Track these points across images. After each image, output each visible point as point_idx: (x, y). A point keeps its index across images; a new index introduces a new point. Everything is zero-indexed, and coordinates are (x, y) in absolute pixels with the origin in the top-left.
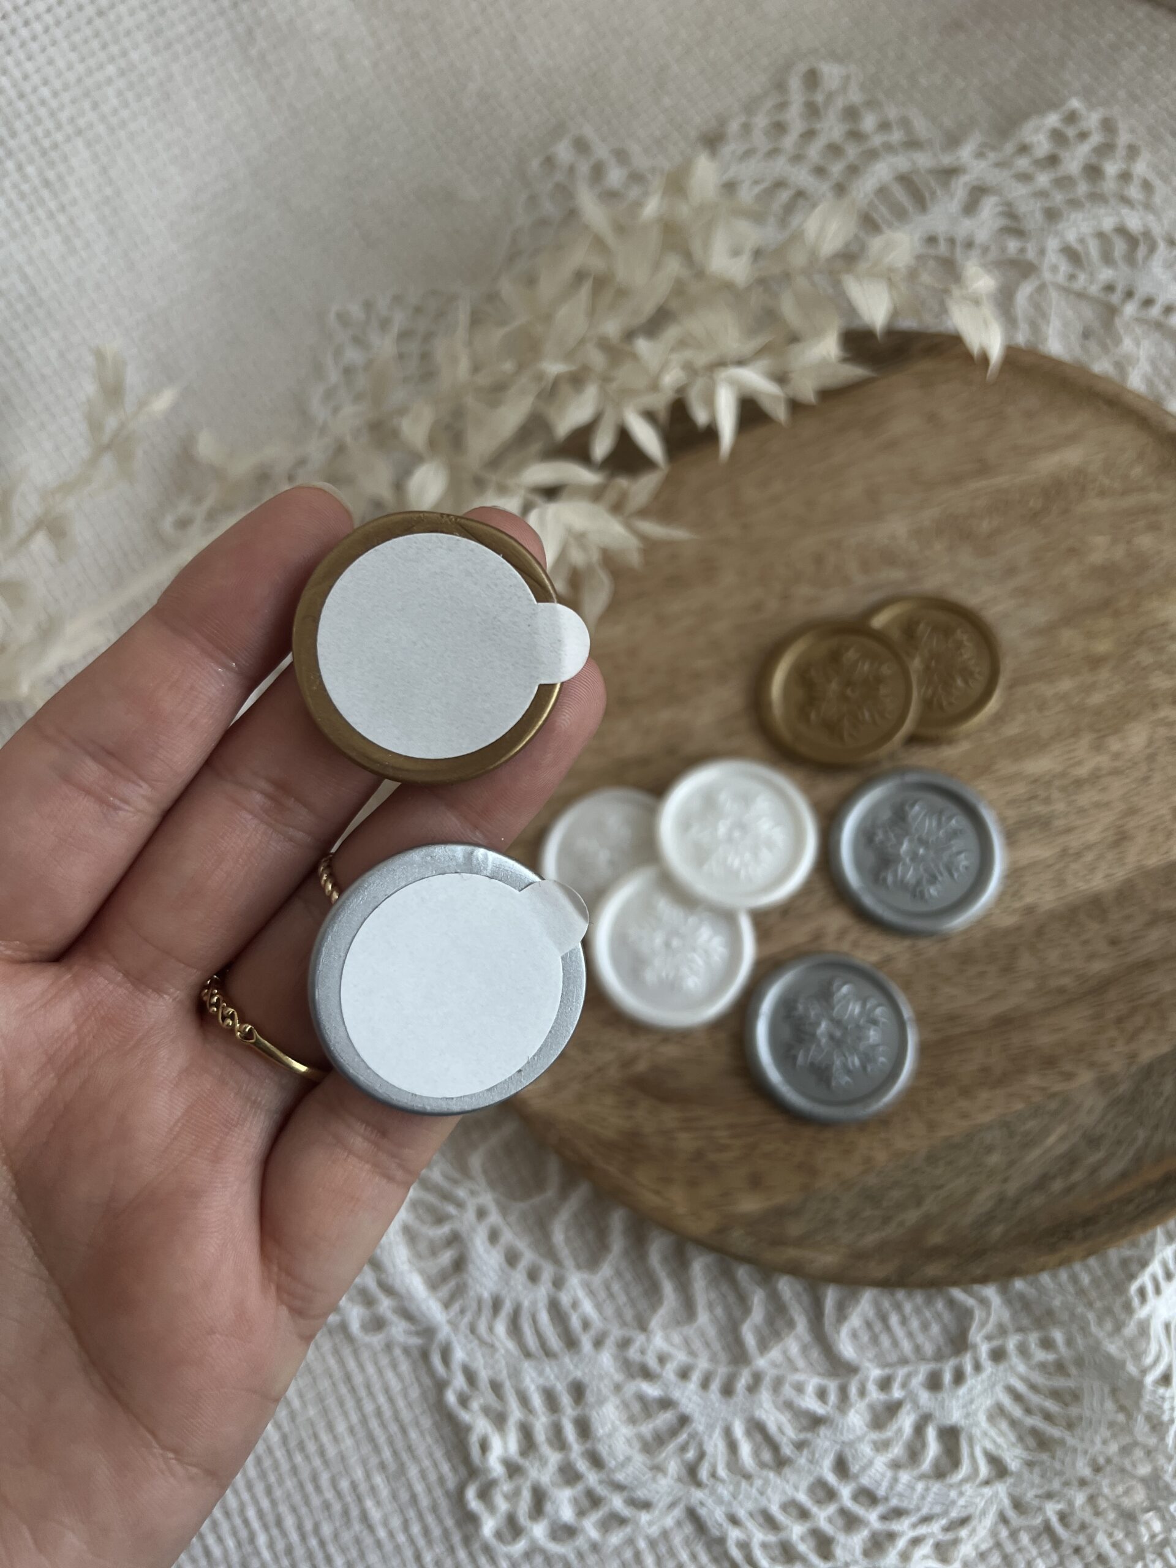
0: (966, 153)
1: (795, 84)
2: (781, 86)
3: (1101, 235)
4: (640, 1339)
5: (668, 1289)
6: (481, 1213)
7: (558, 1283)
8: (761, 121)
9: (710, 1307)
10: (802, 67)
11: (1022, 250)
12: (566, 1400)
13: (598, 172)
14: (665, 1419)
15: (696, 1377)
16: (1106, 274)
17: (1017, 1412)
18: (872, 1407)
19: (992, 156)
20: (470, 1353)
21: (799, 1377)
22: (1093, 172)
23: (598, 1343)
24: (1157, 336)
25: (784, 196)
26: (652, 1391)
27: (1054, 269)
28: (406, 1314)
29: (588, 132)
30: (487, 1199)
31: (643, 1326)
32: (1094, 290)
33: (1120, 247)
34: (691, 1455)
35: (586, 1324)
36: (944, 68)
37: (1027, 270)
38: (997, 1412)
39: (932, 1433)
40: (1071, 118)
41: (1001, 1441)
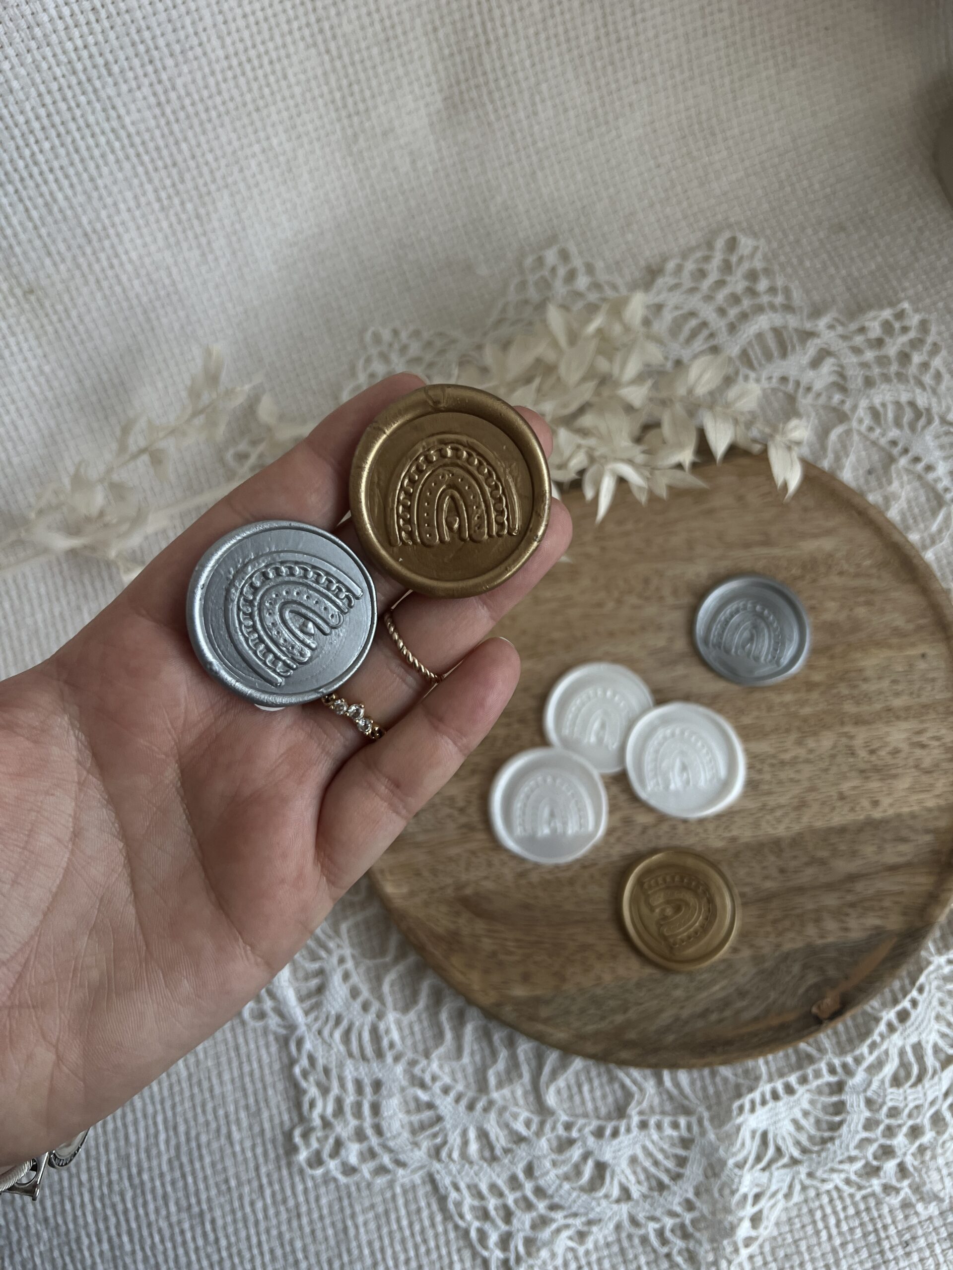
0: (822, 323)
1: (720, 244)
3: (898, 404)
4: (423, 1062)
5: (449, 1035)
6: (342, 961)
7: (380, 1016)
8: (690, 266)
9: (472, 1054)
10: (727, 235)
12: (368, 1090)
13: (571, 276)
14: (426, 1115)
15: (452, 1094)
16: (894, 433)
17: (648, 1164)
18: (559, 1138)
20: (314, 1047)
21: (515, 1109)
22: (904, 357)
23: (397, 1059)
24: (917, 484)
25: (693, 323)
26: (424, 1096)
27: (861, 421)
28: (280, 1013)
29: (573, 249)
30: (347, 952)
31: (427, 1055)
32: (883, 441)
33: (908, 415)
34: (438, 1140)
35: (392, 1045)
36: (825, 256)
37: (842, 417)
38: (633, 1160)
39: (590, 1163)
40: (900, 315)
41: (632, 1178)
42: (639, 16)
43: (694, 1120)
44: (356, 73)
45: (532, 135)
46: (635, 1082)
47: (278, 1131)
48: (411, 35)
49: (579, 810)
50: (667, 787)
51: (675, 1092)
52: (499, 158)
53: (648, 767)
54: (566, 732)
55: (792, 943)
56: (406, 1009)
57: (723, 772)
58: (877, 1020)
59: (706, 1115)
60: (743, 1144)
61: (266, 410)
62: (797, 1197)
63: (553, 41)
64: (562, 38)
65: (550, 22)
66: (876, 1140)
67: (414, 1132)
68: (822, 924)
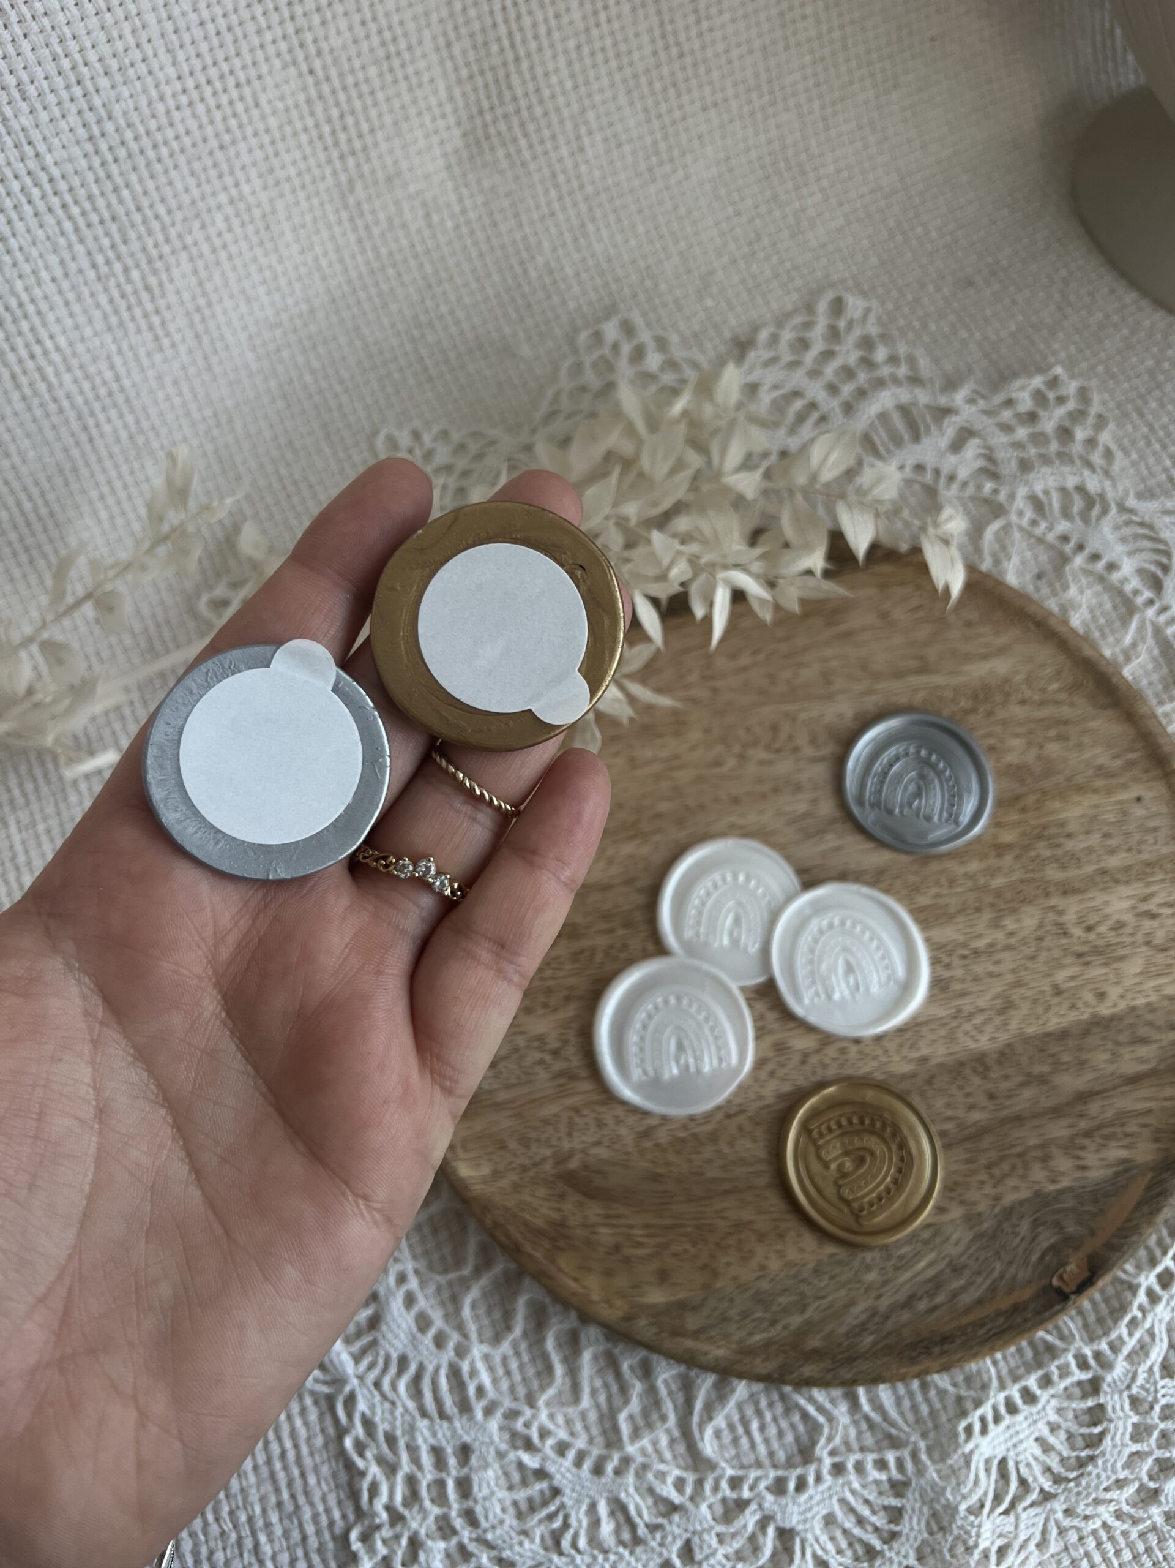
0: (960, 397)
1: (822, 306)
2: (810, 309)
3: (1063, 490)
4: (527, 1413)
5: (559, 1370)
6: (402, 1279)
7: (461, 1352)
8: (787, 335)
9: (594, 1393)
10: (830, 295)
11: (996, 491)
12: (452, 1461)
13: (639, 354)
14: (539, 1487)
15: (571, 1455)
16: (1063, 526)
17: (849, 1524)
18: (724, 1500)
19: (982, 403)
20: (372, 1407)
21: (662, 1467)
22: (1065, 433)
23: (489, 1411)
24: (1099, 588)
25: (798, 404)
26: (531, 1461)
27: (1021, 514)
29: (638, 321)
30: (409, 1266)
31: (531, 1401)
32: (1051, 537)
33: (1078, 504)
34: (557, 1524)
35: (480, 1391)
36: (952, 317)
37: (997, 510)
38: (829, 1520)
39: (771, 1531)
40: (1054, 383)
41: (830, 1547)
42: (705, 25)
43: (906, 1454)
44: (349, 100)
45: (578, 177)
46: (820, 1409)
47: (327, 1536)
48: (418, 52)
49: (716, 1038)
50: (829, 997)
51: (875, 1417)
52: (538, 207)
53: (801, 972)
54: (688, 934)
55: (1015, 1192)
56: (496, 1340)
57: (901, 972)
58: (1134, 1289)
59: (922, 1445)
60: (976, 1482)
61: (250, 541)
62: (1054, 1547)
63: (600, 57)
64: (611, 54)
65: (595, 32)
66: (1150, 1453)
67: (520, 1516)
68: (1052, 1163)
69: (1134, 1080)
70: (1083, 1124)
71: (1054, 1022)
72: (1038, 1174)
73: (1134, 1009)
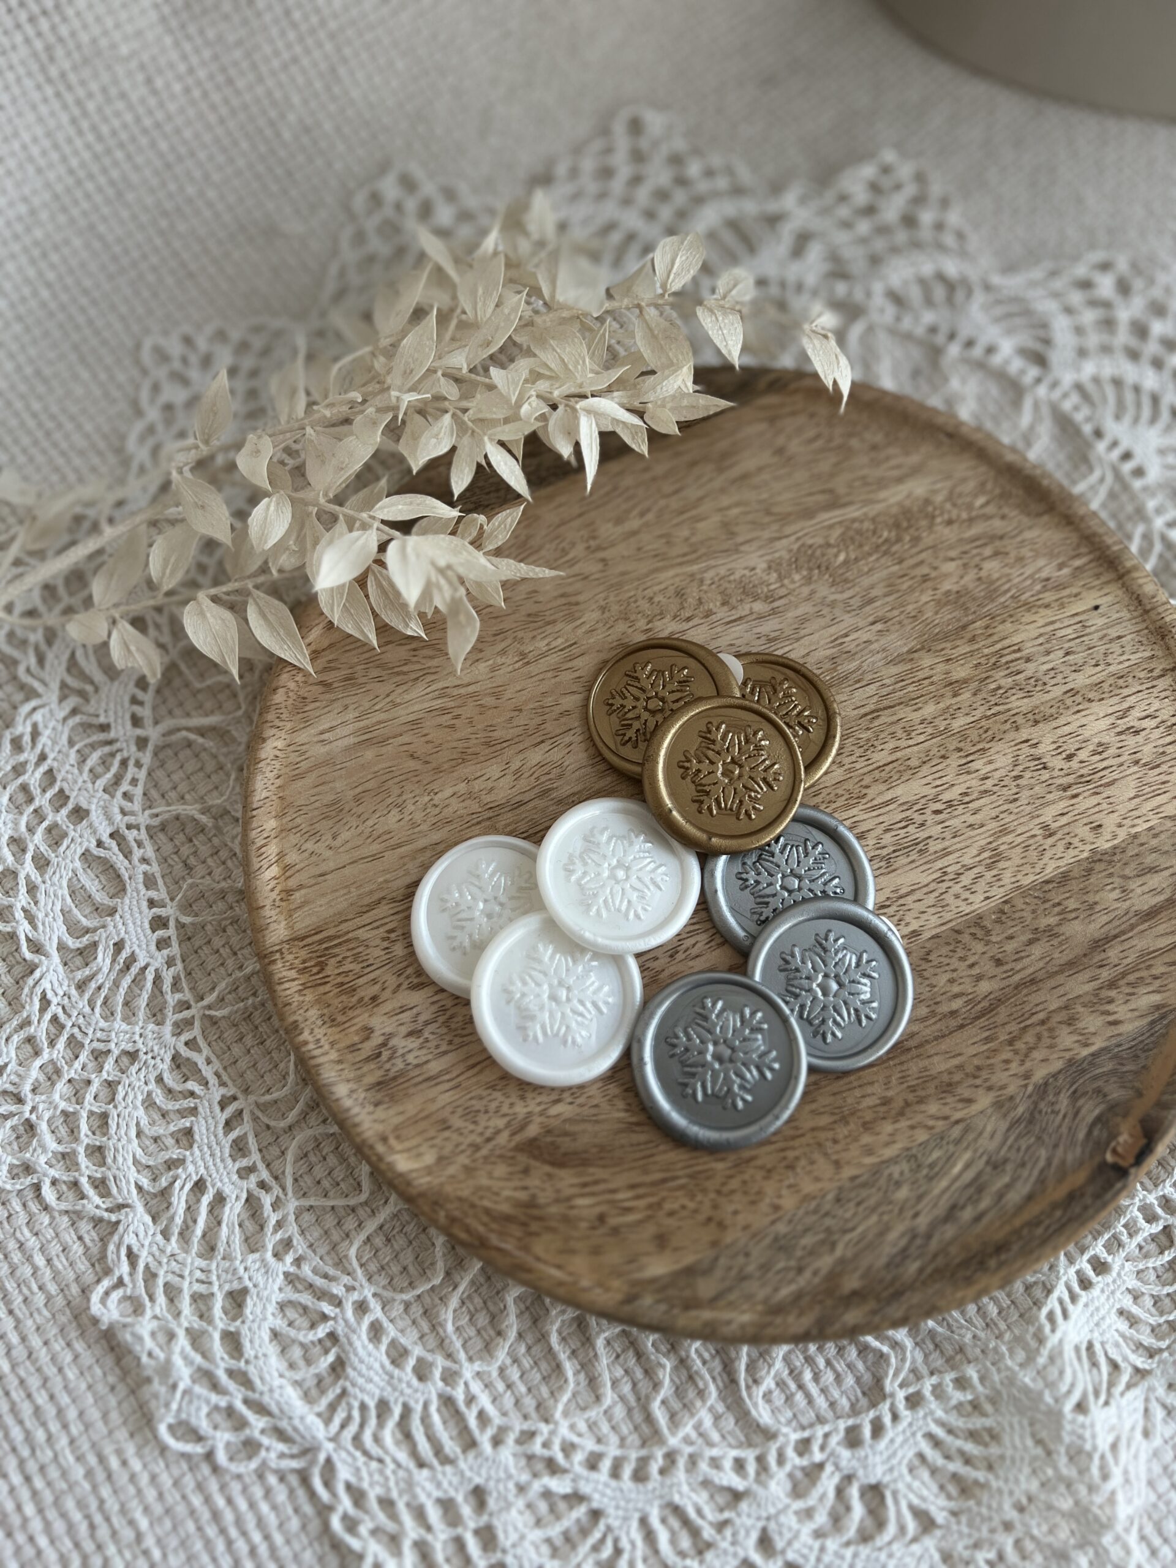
0: (789, 201)
1: (619, 130)
2: (605, 132)
3: (921, 281)
4: (543, 1430)
5: (570, 1369)
6: (362, 1307)
7: (450, 1377)
8: (588, 165)
9: (616, 1385)
10: (625, 115)
11: (850, 293)
12: (467, 1512)
13: (426, 209)
14: (575, 1516)
15: (605, 1465)
16: (929, 317)
18: (791, 1475)
19: (815, 204)
20: (354, 1470)
21: (711, 1453)
23: (497, 1442)
25: (617, 237)
26: (560, 1486)
27: (881, 311)
30: (368, 1292)
31: (545, 1415)
32: (919, 331)
33: (940, 292)
34: (607, 1552)
35: (482, 1416)
55: (1046, 1065)
56: (488, 1352)
67: (561, 1555)
68: (1081, 1025)
69: (1151, 914)
70: (1105, 974)
71: (1051, 868)
72: (1066, 1039)
73: (1135, 836)
